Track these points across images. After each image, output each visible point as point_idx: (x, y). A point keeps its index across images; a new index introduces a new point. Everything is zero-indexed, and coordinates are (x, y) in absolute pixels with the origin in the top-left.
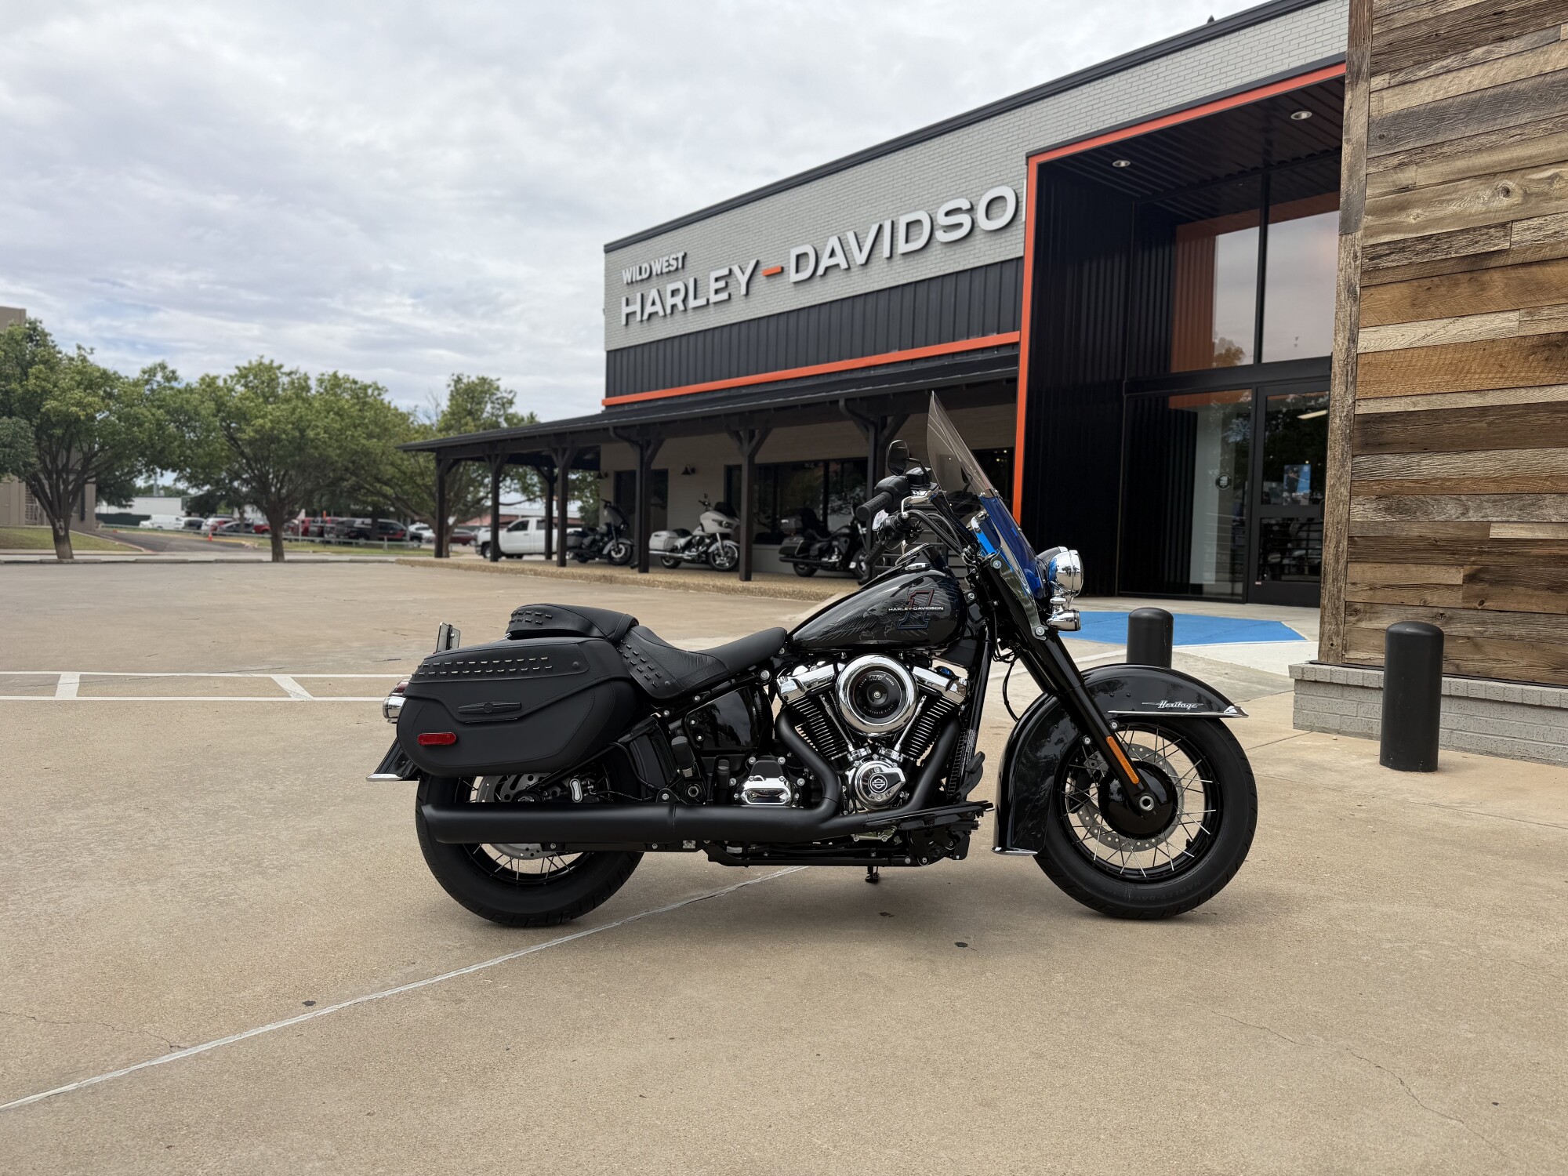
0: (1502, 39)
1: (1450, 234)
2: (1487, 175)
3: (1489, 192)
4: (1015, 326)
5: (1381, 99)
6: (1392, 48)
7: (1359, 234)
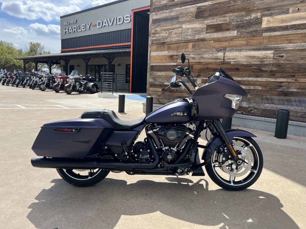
0: (167, 9)
1: (161, 39)
2: (165, 30)
3: (165, 33)
4: (130, 42)
5: (154, 16)
6: (155, 8)
7: (151, 37)
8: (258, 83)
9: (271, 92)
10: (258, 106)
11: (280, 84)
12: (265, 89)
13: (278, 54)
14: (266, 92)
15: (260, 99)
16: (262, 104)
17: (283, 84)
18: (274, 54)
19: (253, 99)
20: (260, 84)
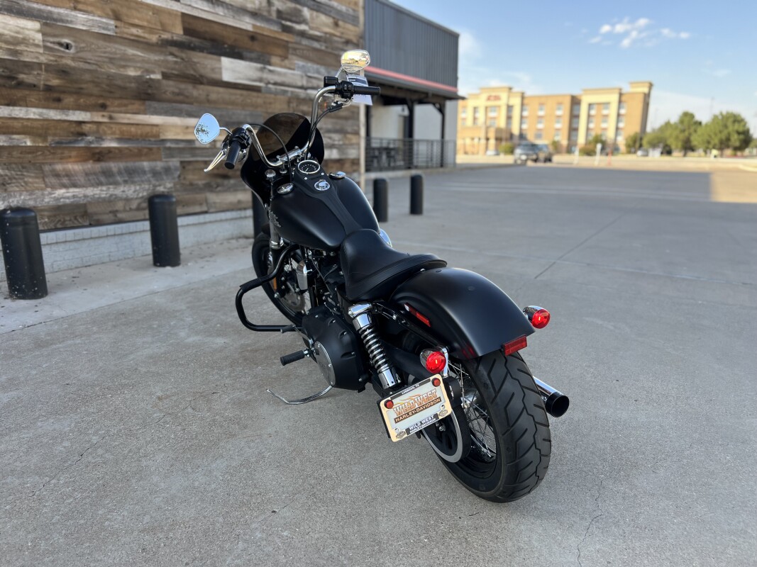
8: (16, 124)
9: (62, 153)
10: (35, 200)
11: (78, 129)
12: (43, 142)
13: (55, 36)
14: (48, 153)
15: (36, 177)
16: (46, 193)
17: (86, 128)
18: (44, 34)
19: (15, 178)
20: (27, 128)
